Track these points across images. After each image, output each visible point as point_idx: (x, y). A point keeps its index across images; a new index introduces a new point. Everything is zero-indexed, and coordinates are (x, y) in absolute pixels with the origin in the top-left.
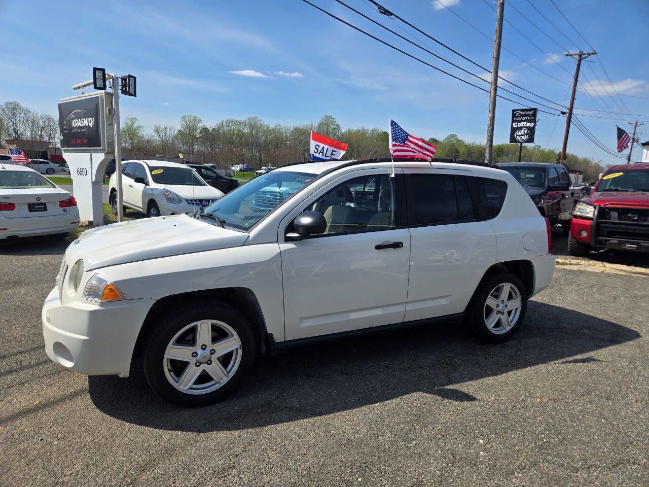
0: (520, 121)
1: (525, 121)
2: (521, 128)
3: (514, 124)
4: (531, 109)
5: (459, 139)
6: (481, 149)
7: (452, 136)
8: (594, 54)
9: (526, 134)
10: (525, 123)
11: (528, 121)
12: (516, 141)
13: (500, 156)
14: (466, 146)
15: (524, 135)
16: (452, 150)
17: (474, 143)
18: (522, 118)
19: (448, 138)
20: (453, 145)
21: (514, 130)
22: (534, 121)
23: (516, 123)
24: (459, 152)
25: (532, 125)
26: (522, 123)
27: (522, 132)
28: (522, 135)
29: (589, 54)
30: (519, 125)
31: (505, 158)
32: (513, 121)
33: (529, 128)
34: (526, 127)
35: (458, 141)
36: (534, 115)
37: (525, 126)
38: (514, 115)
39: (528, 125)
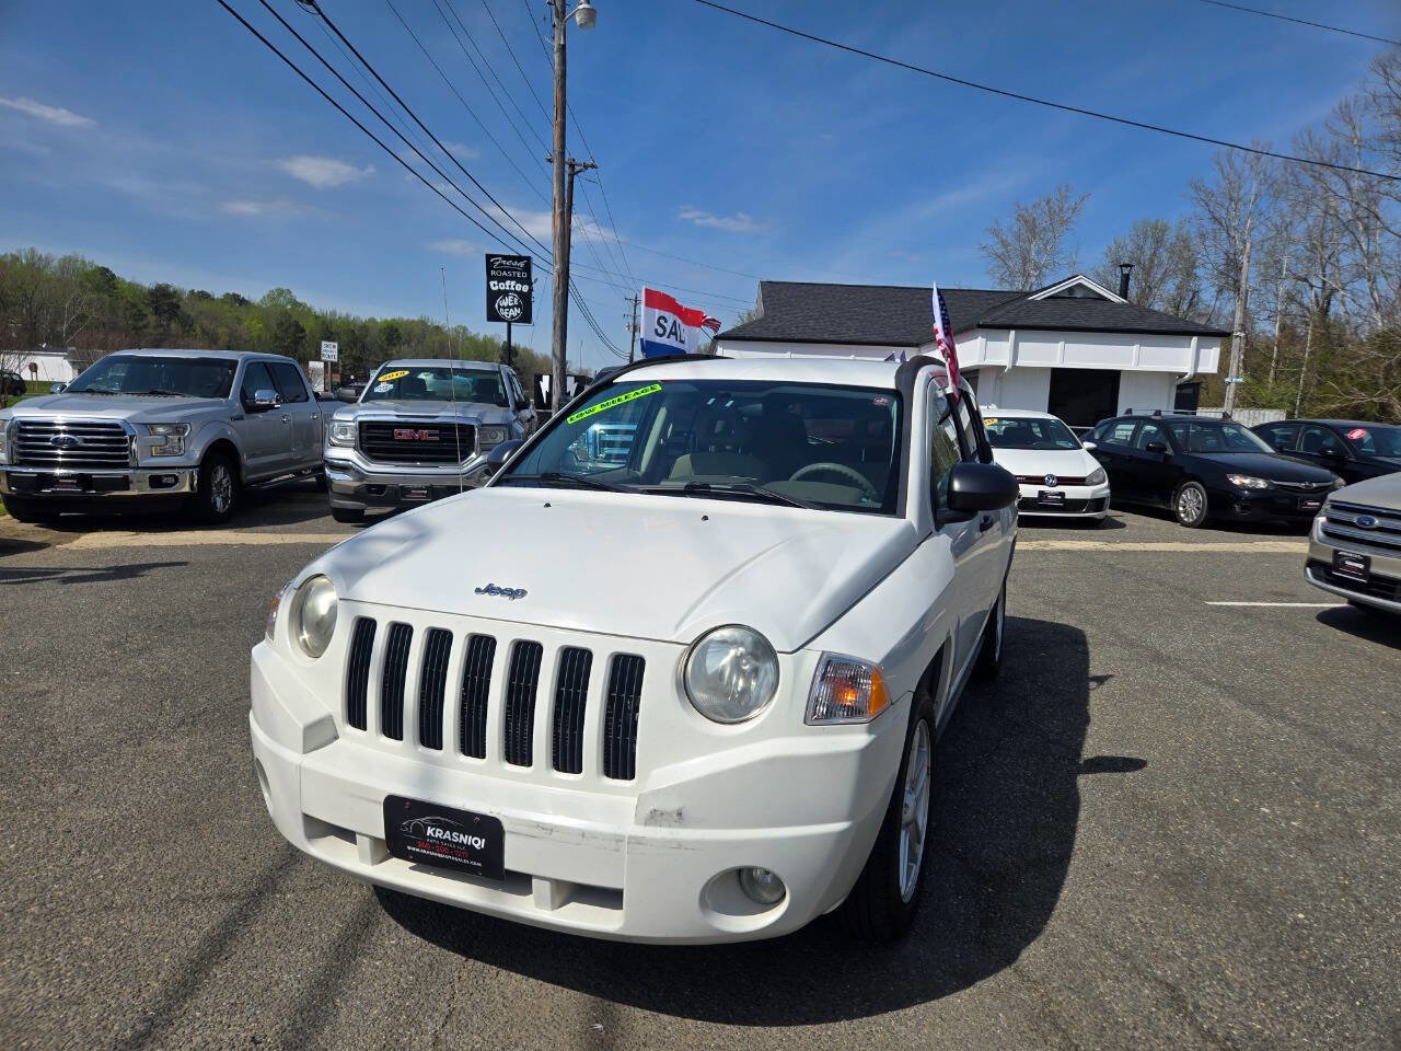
0: (503, 279)
1: (511, 279)
2: (505, 293)
3: (492, 283)
4: (520, 258)
5: (298, 300)
6: (352, 327)
7: (281, 292)
8: (593, 166)
9: (517, 307)
10: (513, 283)
11: (519, 280)
12: (499, 319)
13: (395, 345)
14: (317, 317)
15: (513, 307)
16: (286, 325)
17: (335, 313)
18: (505, 273)
19: (271, 297)
20: (286, 313)
21: (492, 297)
22: (528, 281)
23: (496, 283)
24: (303, 331)
25: (525, 289)
26: (508, 283)
27: (507, 302)
28: (509, 307)
29: (586, 167)
30: (502, 286)
31: (404, 348)
32: (490, 278)
33: (520, 294)
34: (515, 292)
35: (296, 304)
36: (527, 268)
37: (512, 288)
38: (489, 267)
39: (519, 287)
